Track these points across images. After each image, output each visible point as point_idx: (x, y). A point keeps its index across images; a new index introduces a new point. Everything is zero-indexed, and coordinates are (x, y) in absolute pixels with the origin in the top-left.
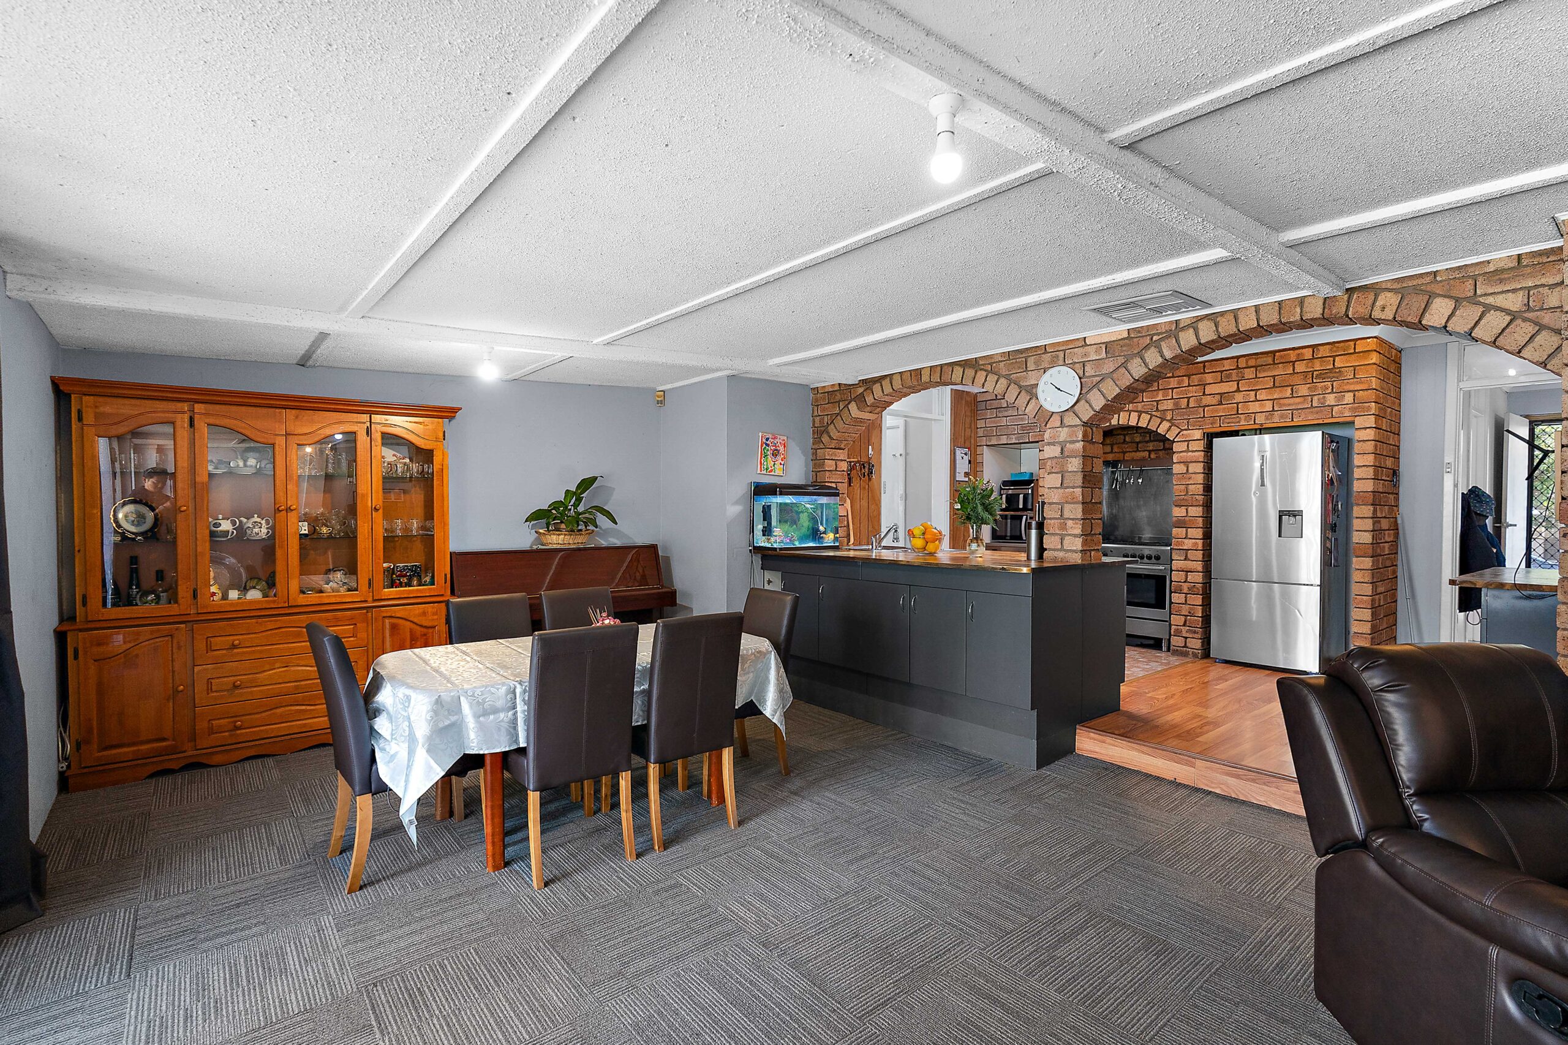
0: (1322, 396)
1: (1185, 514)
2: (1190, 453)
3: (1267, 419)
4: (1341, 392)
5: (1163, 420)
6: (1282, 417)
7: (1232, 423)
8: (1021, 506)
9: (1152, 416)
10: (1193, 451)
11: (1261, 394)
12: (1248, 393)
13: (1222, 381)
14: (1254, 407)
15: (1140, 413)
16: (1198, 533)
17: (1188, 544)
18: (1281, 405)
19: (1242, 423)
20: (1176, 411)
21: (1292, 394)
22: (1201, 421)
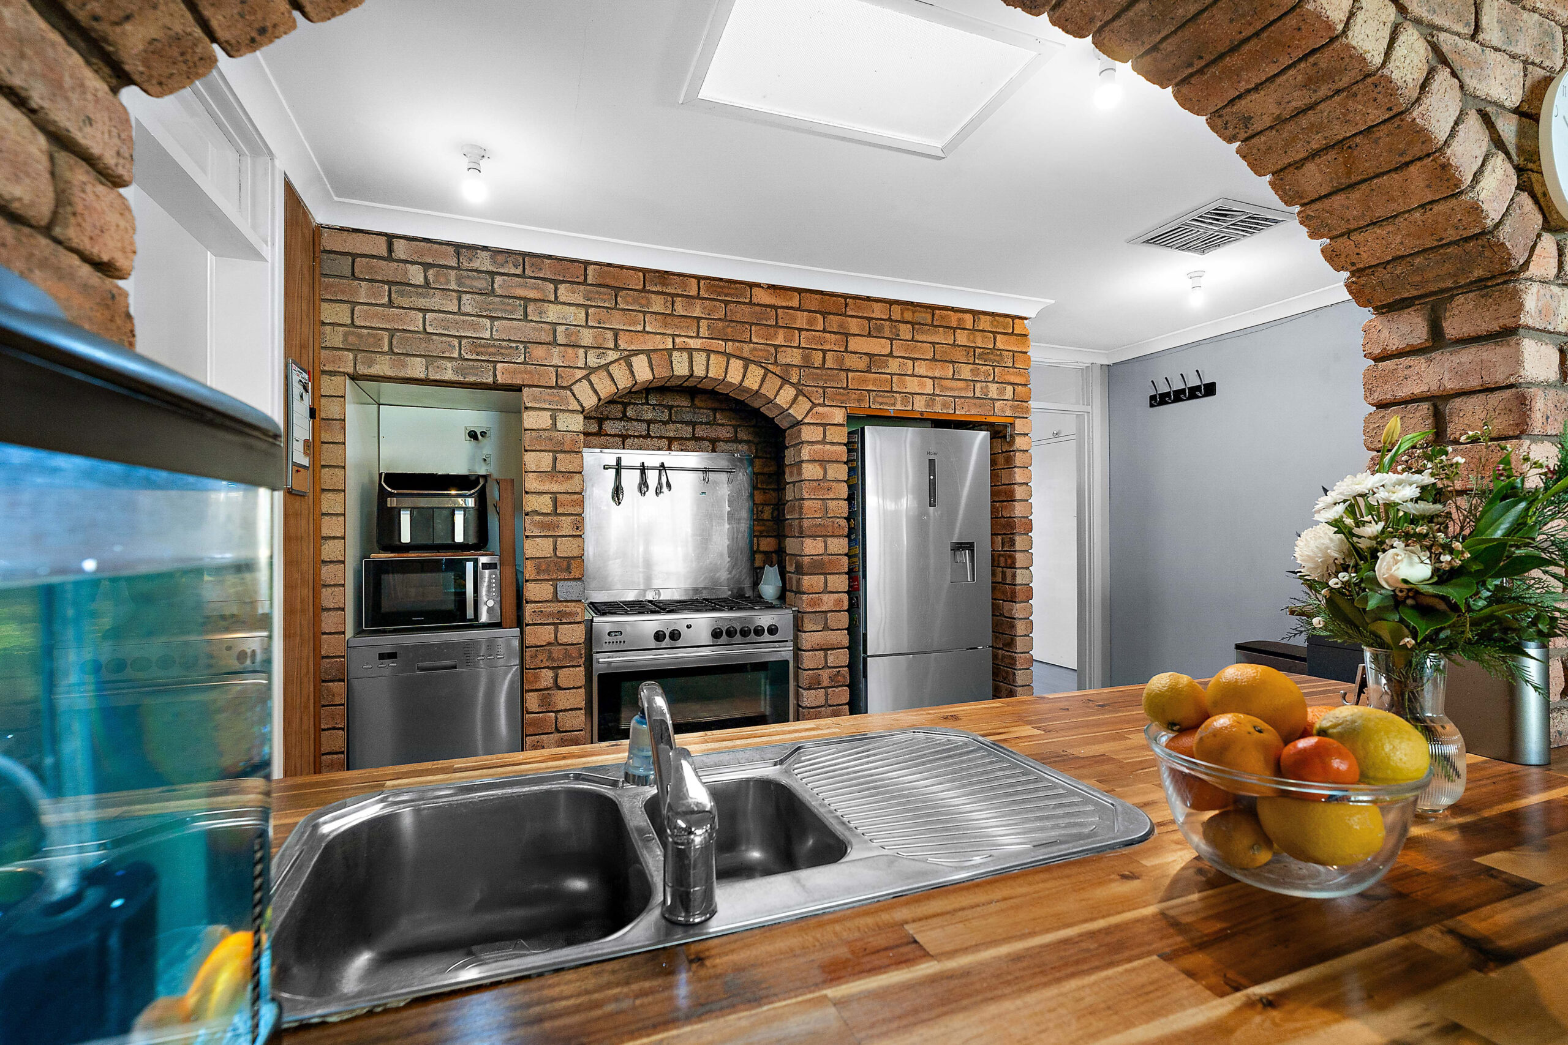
0: (984, 384)
1: (821, 551)
2: (828, 447)
3: (927, 405)
4: (1002, 383)
5: (785, 381)
6: (943, 405)
7: (886, 404)
9: (766, 371)
10: (831, 444)
11: (920, 367)
12: (906, 361)
13: (869, 335)
14: (912, 385)
15: (746, 361)
16: (840, 582)
17: (828, 602)
18: (942, 388)
19: (899, 407)
20: (807, 370)
21: (953, 375)
22: (843, 395)
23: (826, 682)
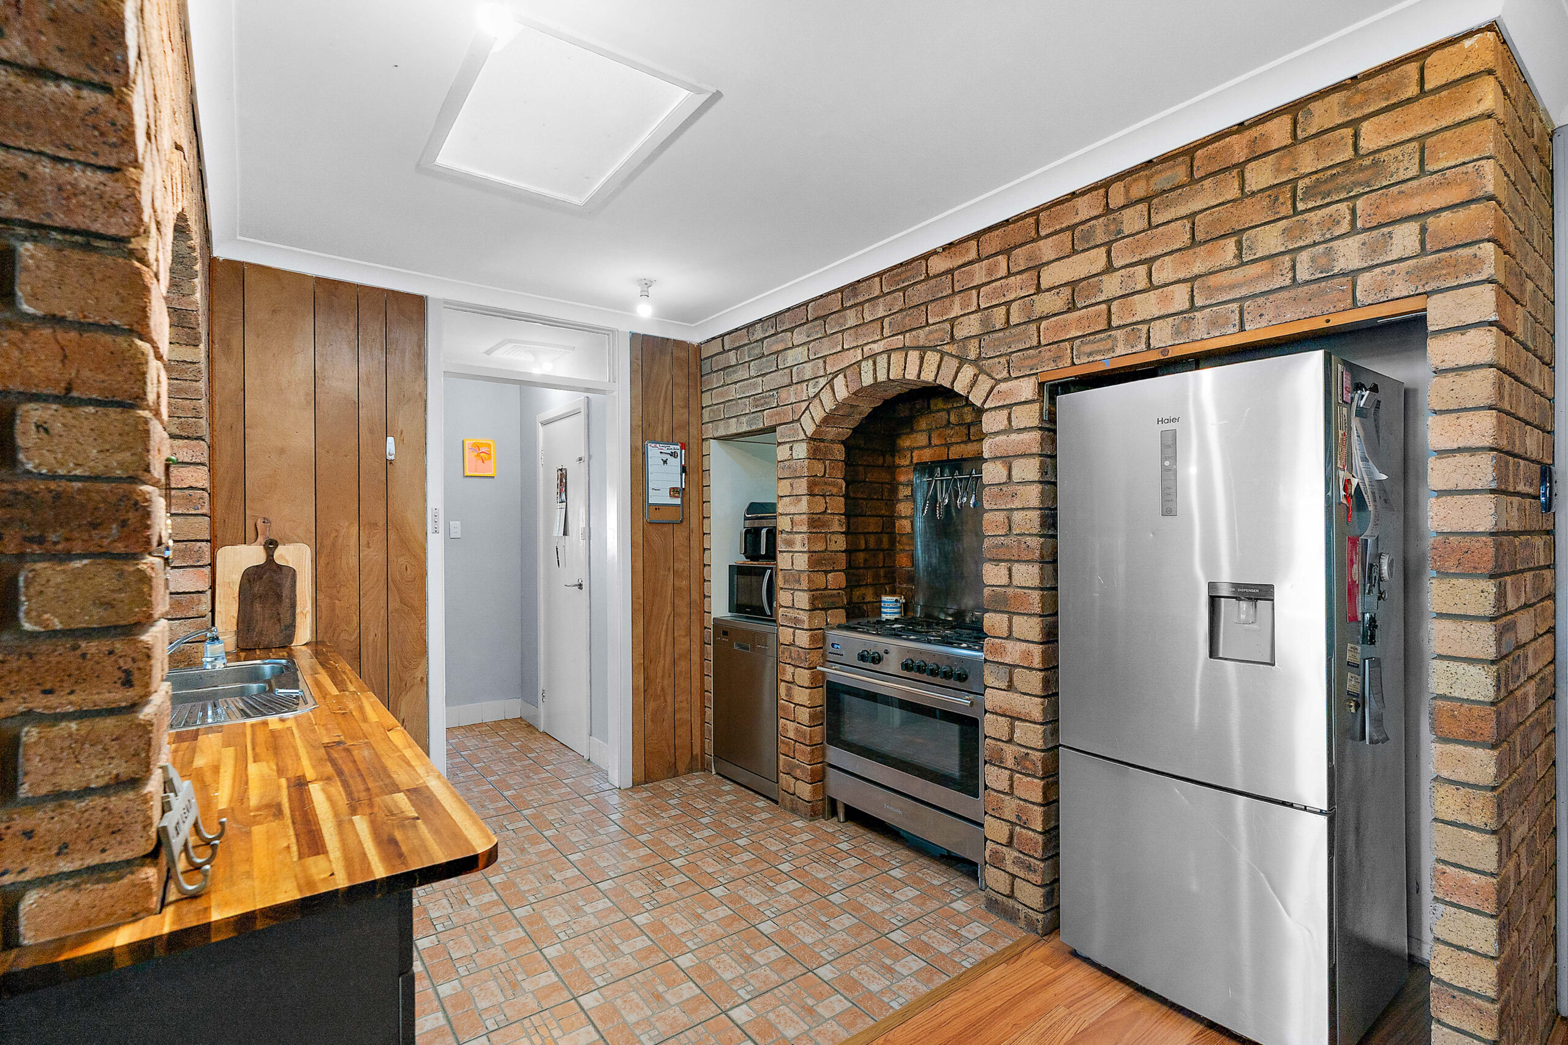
0: (1321, 248)
1: (1005, 581)
2: (1014, 436)
3: (1177, 332)
4: (1380, 226)
5: (962, 361)
6: (1213, 323)
7: (1098, 352)
8: (763, 552)
9: (943, 354)
10: (1020, 430)
11: (1161, 269)
12: (1132, 269)
13: (1074, 252)
14: (1147, 306)
15: (923, 349)
16: (1030, 627)
17: (1013, 652)
18: (1210, 290)
19: (1120, 350)
20: (986, 337)
21: (1239, 255)
22: (1034, 356)
23: (1010, 763)
